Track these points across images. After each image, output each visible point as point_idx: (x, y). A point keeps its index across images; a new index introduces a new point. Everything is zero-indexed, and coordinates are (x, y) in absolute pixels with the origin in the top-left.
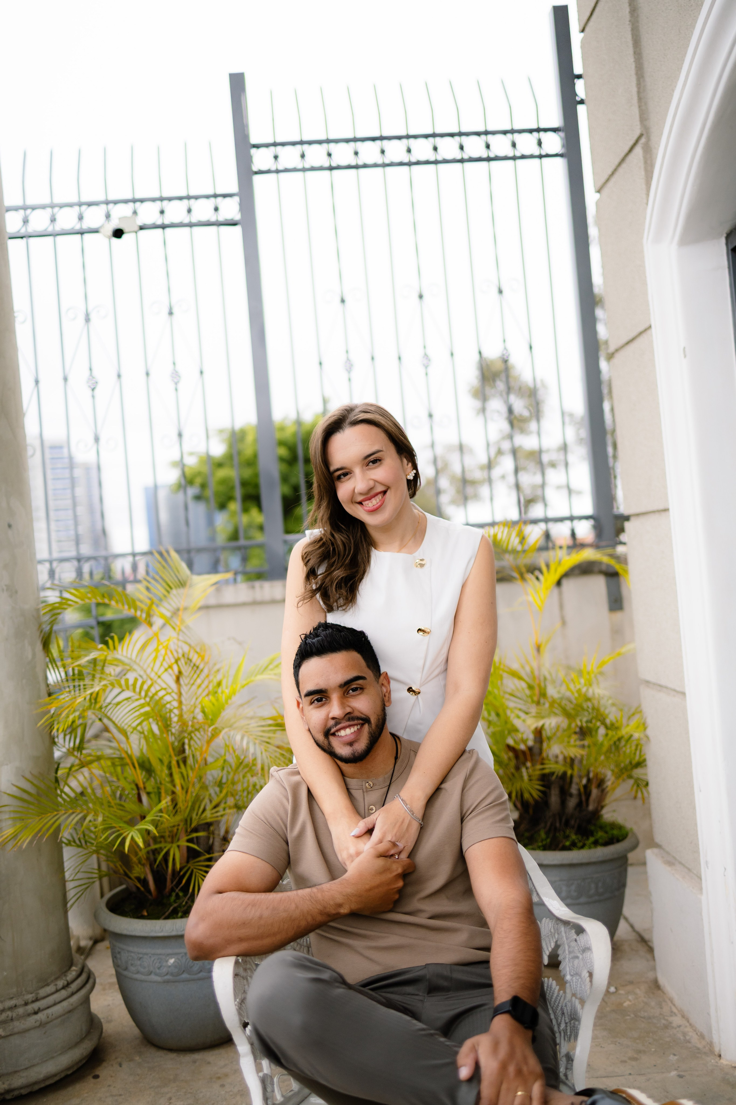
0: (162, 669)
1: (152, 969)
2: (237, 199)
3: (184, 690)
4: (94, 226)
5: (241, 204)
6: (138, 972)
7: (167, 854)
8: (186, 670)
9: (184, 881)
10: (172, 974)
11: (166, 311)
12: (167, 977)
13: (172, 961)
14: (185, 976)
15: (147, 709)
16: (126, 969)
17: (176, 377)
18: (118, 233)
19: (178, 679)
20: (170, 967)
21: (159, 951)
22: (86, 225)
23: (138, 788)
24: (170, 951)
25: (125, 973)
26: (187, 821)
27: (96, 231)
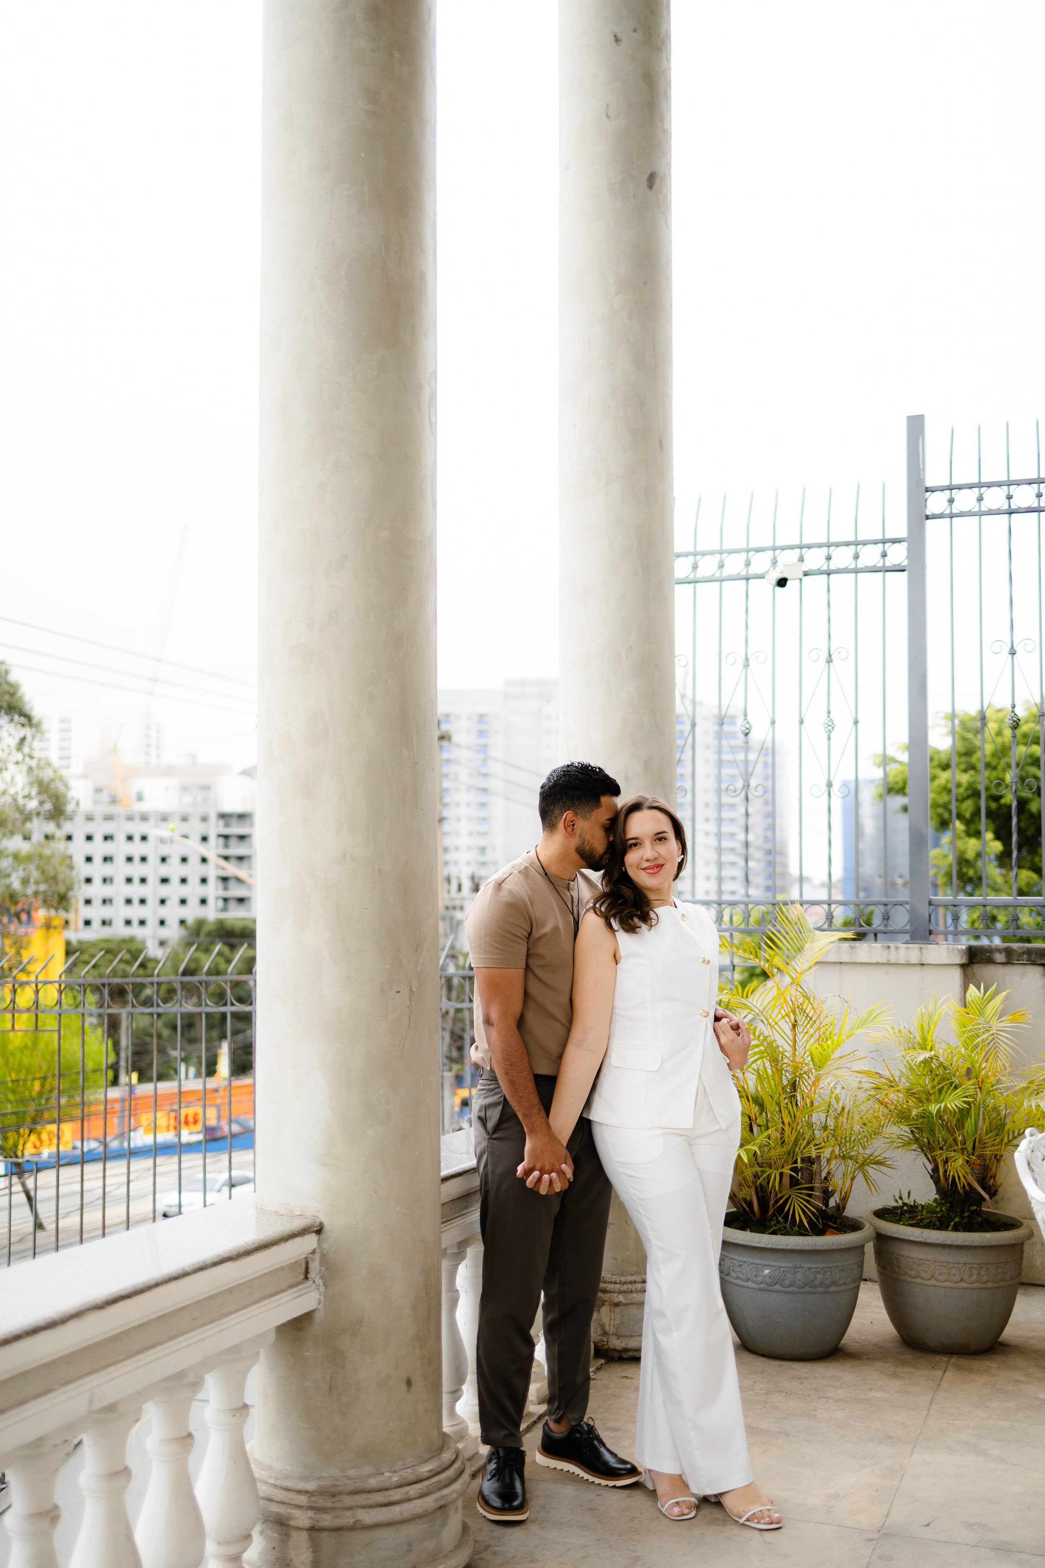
0: (780, 1016)
1: (749, 1276)
2: (905, 544)
3: (799, 1037)
4: (760, 571)
5: (908, 549)
6: (738, 1278)
7: (769, 1176)
8: (801, 1019)
9: (781, 1202)
10: (766, 1284)
11: (824, 657)
12: (763, 1286)
13: (767, 1272)
14: (777, 1287)
15: (762, 1048)
16: (728, 1275)
17: (830, 727)
18: (782, 582)
19: (794, 1026)
20: (765, 1276)
21: (756, 1261)
22: (752, 571)
23: (750, 1119)
24: (766, 1263)
25: (727, 1278)
26: (791, 1153)
27: (761, 577)
